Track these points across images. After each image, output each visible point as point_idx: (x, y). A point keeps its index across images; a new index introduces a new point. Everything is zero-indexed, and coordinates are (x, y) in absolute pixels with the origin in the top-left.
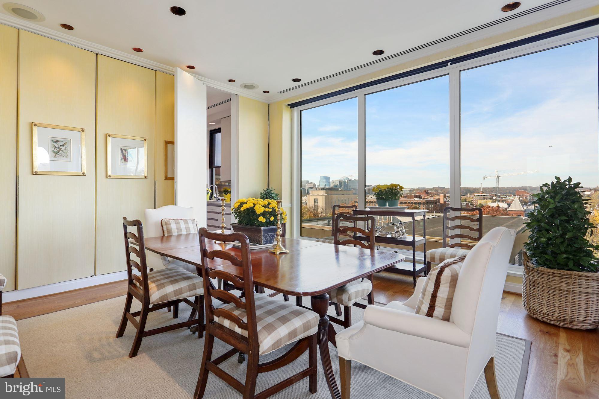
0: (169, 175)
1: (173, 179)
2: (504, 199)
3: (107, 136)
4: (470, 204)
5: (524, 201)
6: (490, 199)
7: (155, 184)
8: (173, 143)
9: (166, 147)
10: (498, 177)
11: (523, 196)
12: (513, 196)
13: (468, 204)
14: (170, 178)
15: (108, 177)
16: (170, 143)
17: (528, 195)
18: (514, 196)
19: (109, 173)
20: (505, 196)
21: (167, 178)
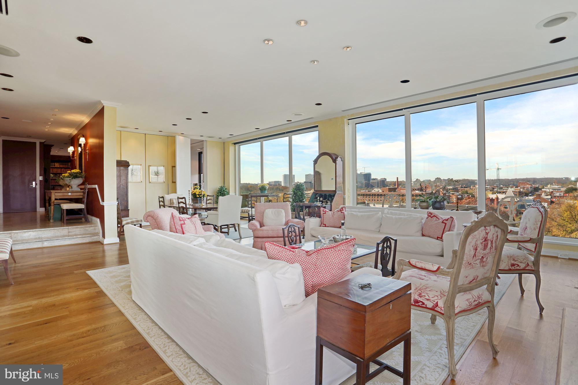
0: (174, 181)
1: (175, 182)
2: (505, 190)
3: (149, 166)
4: (470, 195)
5: (525, 192)
6: (491, 191)
7: (168, 184)
8: (175, 167)
9: (173, 169)
10: (498, 169)
11: (524, 187)
12: (514, 187)
13: (469, 195)
14: (174, 182)
15: (150, 182)
16: (174, 167)
17: (530, 186)
18: (516, 187)
19: (150, 181)
20: (507, 187)
21: (173, 182)
